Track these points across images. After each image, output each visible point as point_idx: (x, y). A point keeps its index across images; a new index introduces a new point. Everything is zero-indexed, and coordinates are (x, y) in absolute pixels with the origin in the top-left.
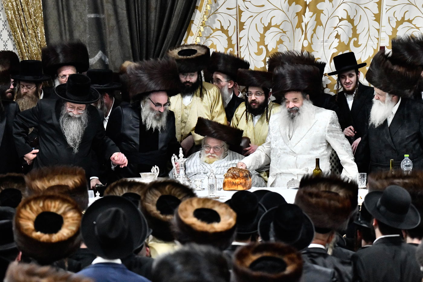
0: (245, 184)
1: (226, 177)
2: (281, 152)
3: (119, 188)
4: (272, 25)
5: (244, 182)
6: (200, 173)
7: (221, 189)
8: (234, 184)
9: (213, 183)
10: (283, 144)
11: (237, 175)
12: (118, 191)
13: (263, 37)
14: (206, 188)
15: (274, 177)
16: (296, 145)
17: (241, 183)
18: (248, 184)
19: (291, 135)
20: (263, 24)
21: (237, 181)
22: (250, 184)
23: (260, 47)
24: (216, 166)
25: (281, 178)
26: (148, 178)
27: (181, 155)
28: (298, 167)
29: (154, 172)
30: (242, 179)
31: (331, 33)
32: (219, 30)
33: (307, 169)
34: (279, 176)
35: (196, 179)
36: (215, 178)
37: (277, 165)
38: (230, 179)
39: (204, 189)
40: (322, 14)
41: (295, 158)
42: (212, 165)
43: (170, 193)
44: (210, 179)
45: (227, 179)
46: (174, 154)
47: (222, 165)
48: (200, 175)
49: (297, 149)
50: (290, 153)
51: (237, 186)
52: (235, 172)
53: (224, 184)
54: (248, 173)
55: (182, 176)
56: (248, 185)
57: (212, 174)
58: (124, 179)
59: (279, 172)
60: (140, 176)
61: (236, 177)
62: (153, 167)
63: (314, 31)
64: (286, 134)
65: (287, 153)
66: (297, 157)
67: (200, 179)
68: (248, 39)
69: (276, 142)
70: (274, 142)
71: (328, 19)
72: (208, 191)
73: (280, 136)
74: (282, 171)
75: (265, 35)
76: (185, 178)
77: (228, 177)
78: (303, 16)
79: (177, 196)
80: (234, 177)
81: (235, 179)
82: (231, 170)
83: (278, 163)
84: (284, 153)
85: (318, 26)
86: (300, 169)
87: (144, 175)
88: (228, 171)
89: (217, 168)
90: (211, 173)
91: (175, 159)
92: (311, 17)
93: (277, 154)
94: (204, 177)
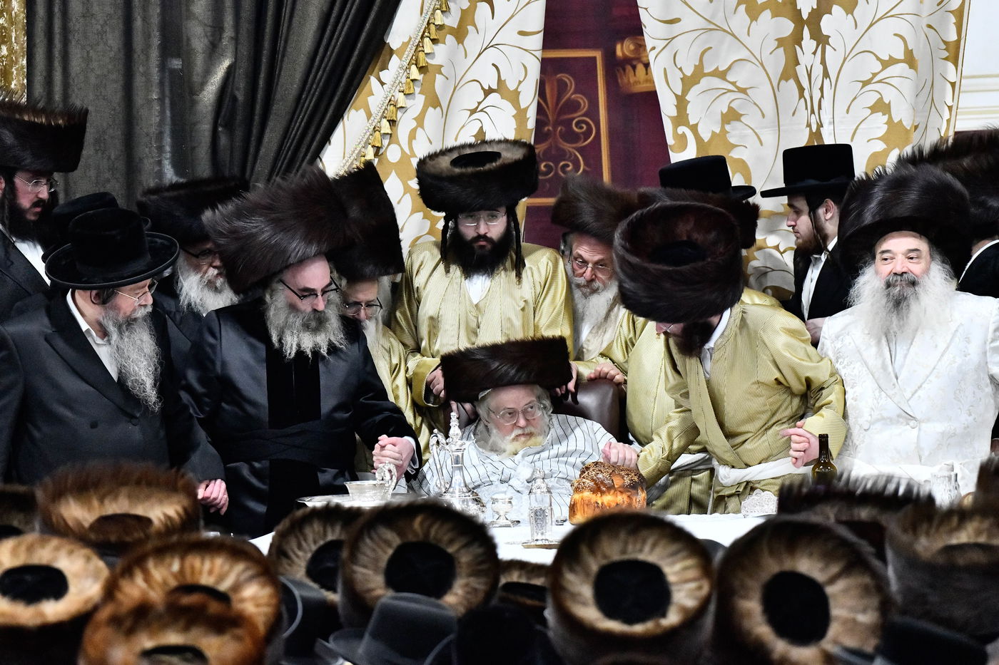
1: (577, 490)
2: (871, 415)
4: (706, 71)
5: (626, 503)
7: (565, 521)
8: (598, 507)
11: (606, 482)
16: (913, 395)
17: (618, 505)
18: (637, 505)
20: (681, 70)
21: (608, 499)
26: (367, 495)
27: (455, 430)
29: (383, 480)
30: (621, 492)
38: (587, 494)
39: (519, 522)
43: (427, 534)
44: (533, 496)
45: (581, 495)
48: (492, 488)
50: (900, 418)
52: (600, 476)
54: (636, 478)
55: (457, 488)
57: (539, 481)
60: (344, 491)
61: (604, 489)
65: (891, 419)
66: (919, 431)
67: (507, 496)
69: (852, 388)
70: (848, 389)
72: (529, 528)
73: (867, 374)
75: (687, 99)
76: (467, 494)
77: (583, 488)
78: (798, 48)
79: (443, 546)
80: (598, 488)
81: (603, 493)
82: (591, 469)
84: (883, 419)
85: (825, 80)
87: (356, 489)
93: (860, 421)
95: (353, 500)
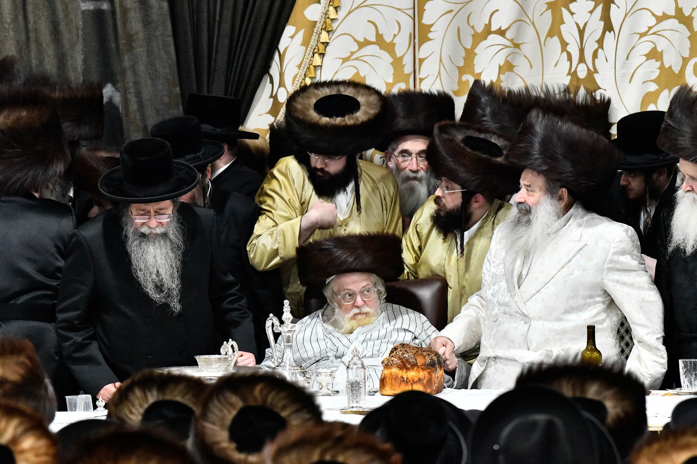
0: (430, 380)
1: (387, 366)
2: (499, 310)
4: (494, 28)
5: (427, 378)
7: (376, 392)
8: (403, 381)
10: (506, 293)
11: (411, 360)
13: (470, 55)
15: (482, 364)
16: (531, 297)
17: (420, 379)
18: (435, 381)
20: (473, 28)
21: (412, 374)
22: (440, 382)
23: (465, 78)
24: (363, 337)
25: (495, 368)
26: (213, 367)
27: (287, 315)
28: (531, 348)
29: (226, 354)
30: (423, 369)
31: (633, 48)
32: (372, 43)
33: (550, 353)
35: (320, 370)
36: (363, 367)
37: (490, 338)
38: (395, 370)
39: (338, 392)
41: (526, 327)
42: (352, 336)
43: (265, 400)
45: (390, 371)
46: (271, 315)
47: (375, 335)
48: (328, 363)
50: (517, 315)
51: (412, 386)
52: (406, 355)
54: (435, 358)
55: (288, 362)
56: (436, 385)
57: (355, 359)
58: (147, 371)
59: (491, 353)
61: (409, 366)
62: (225, 342)
65: (510, 315)
66: (530, 326)
72: (346, 397)
76: (296, 368)
77: (391, 365)
78: (565, 10)
79: (277, 410)
80: (404, 365)
81: (408, 369)
82: (399, 350)
84: (505, 313)
85: (607, 33)
87: (205, 361)
89: (365, 343)
90: (354, 356)
91: (273, 325)
92: (591, 12)
93: (493, 313)
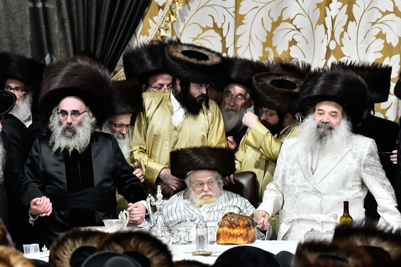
0: (247, 235)
1: (221, 226)
2: (299, 190)
3: (70, 242)
4: (284, 19)
5: (245, 233)
6: (186, 221)
7: (214, 242)
8: (231, 235)
9: (203, 234)
10: (303, 180)
11: (236, 223)
12: (69, 245)
13: (270, 36)
14: (193, 241)
15: (288, 224)
16: (321, 181)
17: (241, 234)
18: (251, 235)
19: (314, 167)
20: (272, 18)
21: (236, 231)
22: (253, 235)
23: (267, 49)
24: (207, 210)
25: (299, 226)
26: (114, 226)
27: (159, 195)
28: (323, 212)
29: (122, 219)
30: (243, 228)
31: (368, 31)
32: (211, 28)
33: (335, 216)
34: (296, 223)
35: (180, 229)
36: (206, 227)
37: (293, 208)
38: (226, 229)
39: (191, 242)
40: (354, 5)
41: (320, 199)
42: (201, 209)
43: (137, 248)
44: (198, 229)
45: (222, 229)
46: (150, 195)
47: (215, 208)
48: (186, 224)
49: (323, 187)
50: (313, 192)
51: (236, 239)
52: (233, 219)
53: (218, 236)
54: (250, 221)
55: (160, 224)
56: (251, 238)
57: (201, 222)
59: (296, 217)
60: (103, 225)
61: (234, 226)
62: (121, 212)
63: (346, 28)
64: (307, 166)
65: (308, 192)
66: (322, 199)
67: (185, 229)
68: (250, 37)
69: (293, 176)
70: (291, 176)
71: (364, 11)
72: (196, 245)
73: (299, 169)
74: (300, 216)
75: (273, 33)
76: (165, 227)
77: (224, 225)
78: (327, 8)
79: (145, 254)
80: (232, 225)
81: (233, 228)
82: (228, 216)
83: (295, 205)
84: (305, 192)
85: (350, 22)
86: (326, 214)
87: (109, 223)
88: (224, 217)
89: (209, 213)
90: (201, 220)
91: (151, 201)
92: (340, 9)
93: (295, 192)
94: (191, 225)
95: (107, 229)
